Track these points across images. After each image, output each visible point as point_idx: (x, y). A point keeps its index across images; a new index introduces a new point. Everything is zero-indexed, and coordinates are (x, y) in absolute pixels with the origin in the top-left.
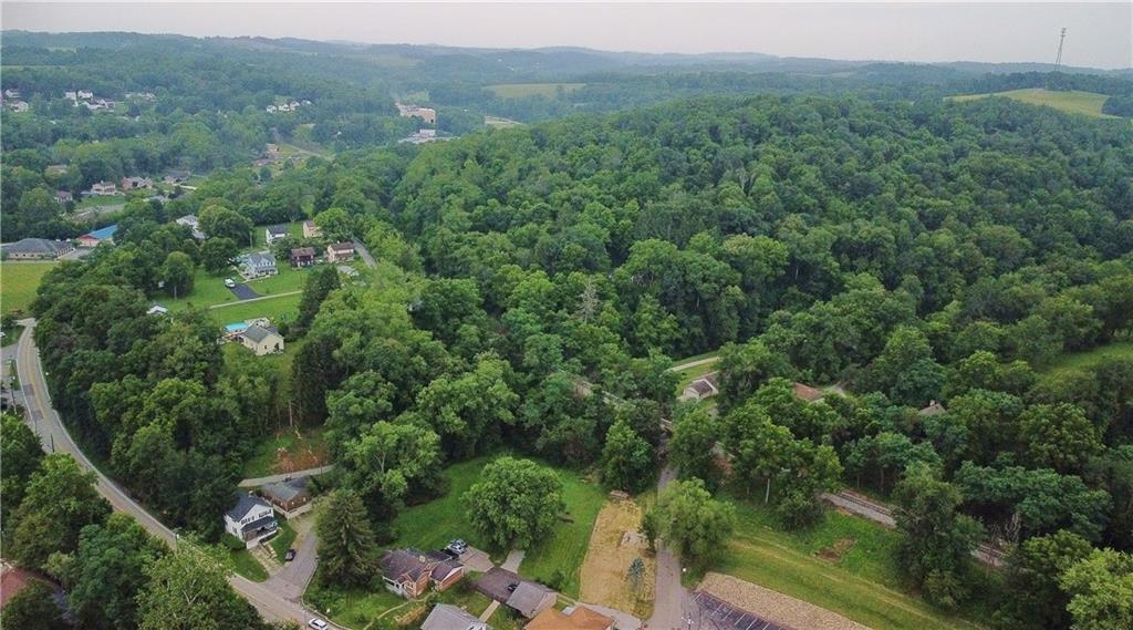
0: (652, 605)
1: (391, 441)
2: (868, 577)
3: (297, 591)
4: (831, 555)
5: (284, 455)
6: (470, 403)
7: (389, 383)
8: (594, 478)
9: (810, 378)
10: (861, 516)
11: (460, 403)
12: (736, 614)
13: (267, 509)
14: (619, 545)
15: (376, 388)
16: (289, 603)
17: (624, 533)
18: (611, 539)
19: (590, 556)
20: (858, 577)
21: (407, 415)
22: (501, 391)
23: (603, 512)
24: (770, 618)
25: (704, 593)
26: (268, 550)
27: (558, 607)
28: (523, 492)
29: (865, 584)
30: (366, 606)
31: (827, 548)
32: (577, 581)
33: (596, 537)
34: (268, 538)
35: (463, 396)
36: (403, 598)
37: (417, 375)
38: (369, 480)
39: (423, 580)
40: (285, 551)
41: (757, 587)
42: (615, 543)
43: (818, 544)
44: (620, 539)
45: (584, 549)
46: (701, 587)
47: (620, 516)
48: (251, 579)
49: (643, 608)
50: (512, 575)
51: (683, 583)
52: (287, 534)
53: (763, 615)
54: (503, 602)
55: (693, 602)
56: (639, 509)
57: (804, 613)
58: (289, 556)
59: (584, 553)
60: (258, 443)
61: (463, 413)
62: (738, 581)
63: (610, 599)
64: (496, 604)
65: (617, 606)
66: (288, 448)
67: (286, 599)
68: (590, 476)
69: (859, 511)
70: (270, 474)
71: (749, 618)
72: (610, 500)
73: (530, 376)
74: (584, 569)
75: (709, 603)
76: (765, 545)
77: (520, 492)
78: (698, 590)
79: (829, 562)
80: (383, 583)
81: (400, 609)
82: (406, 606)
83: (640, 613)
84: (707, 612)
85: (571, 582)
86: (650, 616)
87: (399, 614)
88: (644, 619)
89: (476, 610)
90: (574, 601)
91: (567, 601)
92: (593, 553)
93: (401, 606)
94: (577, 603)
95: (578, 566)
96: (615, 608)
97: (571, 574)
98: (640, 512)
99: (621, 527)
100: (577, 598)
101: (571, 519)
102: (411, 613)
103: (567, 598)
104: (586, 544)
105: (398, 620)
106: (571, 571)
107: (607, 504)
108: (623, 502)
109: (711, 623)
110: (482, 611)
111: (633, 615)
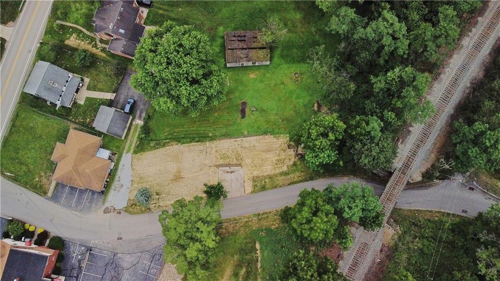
0: (142, 212)
14: (218, 166)
17: (240, 165)
18: (225, 157)
19: (196, 147)
23: (269, 138)
32: (160, 144)
33: (225, 144)
39: (106, 36)
42: (221, 162)
44: (228, 165)
45: (201, 138)
47: (269, 155)
55: (156, 244)
56: (285, 169)
59: (198, 142)
63: (141, 179)
65: (135, 185)
68: (324, 109)
72: (291, 140)
74: (175, 148)
81: (84, 34)
82: (88, 37)
83: (132, 205)
84: (148, 256)
85: (154, 142)
86: (131, 213)
87: (78, 36)
88: (126, 210)
89: (100, 86)
90: (132, 151)
91: (130, 145)
92: (202, 147)
93: (88, 33)
94: (130, 155)
95: (179, 142)
96: (132, 185)
97: (166, 139)
98: (278, 171)
99: (248, 161)
100: (135, 152)
101: (247, 114)
102: (83, 43)
103: (133, 145)
104: (212, 139)
105: (72, 38)
106: (171, 139)
107: (284, 139)
108: (291, 152)
109: (135, 262)
110: (101, 90)
111: (129, 200)
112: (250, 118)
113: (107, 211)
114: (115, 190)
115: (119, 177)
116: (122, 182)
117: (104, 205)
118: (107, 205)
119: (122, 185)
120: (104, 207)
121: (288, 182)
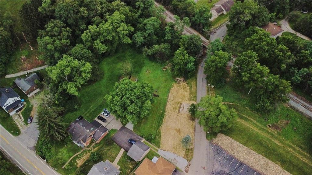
0: (192, 152)
1: (68, 71)
2: (293, 143)
3: (33, 143)
4: (276, 127)
5: (25, 60)
6: (110, 37)
7: (68, 28)
8: (169, 67)
9: (274, 17)
10: (293, 108)
11: (104, 37)
12: (231, 158)
13: (16, 98)
14: (179, 112)
15: (61, 32)
16: (29, 150)
17: (181, 104)
18: (175, 108)
19: (165, 119)
20: (288, 142)
21: (78, 48)
22: (125, 29)
23: (172, 90)
24: (246, 162)
25: (217, 145)
26: (19, 116)
28: (133, 102)
29: (292, 147)
30: (63, 153)
31: (275, 123)
32: (159, 135)
33: (169, 106)
34: (20, 110)
35: (105, 34)
36: (81, 148)
37: (83, 18)
38: (60, 86)
39: (89, 140)
40: (27, 117)
41: (241, 145)
42: (177, 110)
43: (271, 120)
44: (180, 108)
45: (162, 116)
46: (215, 141)
47: (180, 92)
48: (12, 134)
49: (189, 153)
50: (130, 132)
51: (207, 138)
52: (28, 107)
53: (242, 160)
54: (126, 151)
55: (211, 150)
56: (188, 88)
57: (262, 162)
58: (29, 121)
59: (163, 118)
61: (105, 42)
62: (233, 140)
63: (174, 148)
64: (122, 151)
65: (177, 152)
66: (26, 56)
67: (28, 148)
68: (166, 67)
69: (293, 105)
70: (19, 72)
71: (237, 160)
72: (176, 82)
73: (140, 12)
74: (163, 128)
75: (219, 151)
76: (246, 119)
77: (132, 102)
78: (214, 142)
79: (275, 132)
80: (71, 141)
81: (79, 155)
82: (82, 153)
83: (187, 157)
84: (217, 156)
85: (156, 136)
86: (191, 159)
87: (78, 158)
88: (189, 161)
89: (114, 155)
90: (158, 149)
91: (154, 148)
92: (167, 117)
93: (80, 152)
94: (159, 150)
95: (160, 125)
96: (176, 154)
97: (157, 131)
98: (189, 90)
99: (180, 100)
100: (159, 147)
101: (158, 95)
102: (84, 157)
103: (155, 147)
104: (164, 111)
105: (78, 162)
106: (157, 129)
107: (174, 84)
108: (181, 83)
109: (219, 163)
110: (116, 156)
111: (184, 157)
112: (160, 93)
113: (187, 171)
114: (176, 163)
115: (170, 159)
116: (173, 158)
117: (183, 172)
118: (183, 170)
119: (175, 159)
120: (185, 172)
121: (195, 87)
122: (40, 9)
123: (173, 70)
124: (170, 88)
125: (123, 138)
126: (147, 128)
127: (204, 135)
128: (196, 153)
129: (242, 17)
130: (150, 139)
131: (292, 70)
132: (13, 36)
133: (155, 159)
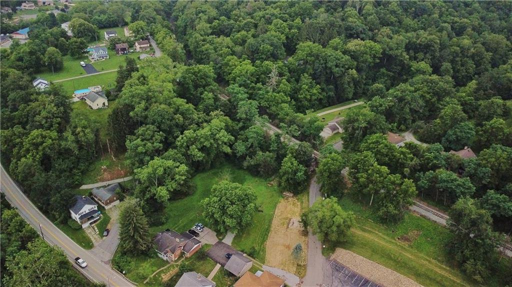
0: (305, 269)
1: (160, 171)
2: (428, 256)
3: (109, 256)
4: (407, 240)
5: (105, 170)
6: (207, 144)
7: (161, 133)
8: (275, 183)
9: (395, 128)
10: (424, 217)
11: (201, 143)
12: (353, 275)
13: (93, 206)
14: (288, 227)
15: (153, 136)
16: (103, 264)
17: (290, 219)
18: (283, 224)
19: (271, 234)
20: (422, 255)
21: (171, 152)
22: (224, 136)
23: (279, 205)
24: (372, 279)
25: (335, 261)
26: (94, 229)
27: (253, 270)
28: (234, 204)
29: (427, 260)
30: (146, 267)
31: (405, 235)
32: (264, 251)
33: (275, 222)
34: (95, 222)
35: (202, 140)
36: (167, 262)
37: (177, 125)
38: (148, 191)
39: (178, 252)
40: (104, 230)
41: (365, 259)
42: (286, 226)
43: (400, 232)
44: (288, 224)
45: (267, 231)
46: (333, 257)
47: (289, 208)
48: (84, 247)
49: (301, 269)
50: (228, 247)
51: (323, 253)
52: (104, 220)
53: (368, 276)
54: (223, 265)
55: (328, 267)
56: (299, 203)
57: (391, 278)
58: (105, 233)
59: (269, 233)
60: (90, 164)
61: (202, 149)
62: (355, 255)
63: (282, 264)
64: (218, 266)
65: (286, 269)
66: (107, 166)
67: (102, 261)
68: (272, 182)
69: (423, 214)
70: (97, 182)
71: (360, 278)
72: (283, 198)
73: (241, 124)
74: (268, 243)
75: (338, 268)
76: (370, 232)
77: (232, 203)
78: (332, 258)
79: (405, 244)
80: (156, 253)
81: (165, 269)
82: (168, 267)
83: (299, 273)
84: (336, 273)
85: (261, 252)
86: (304, 275)
87: (164, 273)
88: (301, 278)
89: (208, 270)
90: (262, 265)
91: (258, 264)
92: (273, 232)
93: (166, 267)
94: (264, 266)
95: (265, 241)
96: (285, 270)
97: (261, 246)
98: (299, 206)
99: (289, 216)
100: (264, 263)
101: (262, 210)
102: (171, 272)
103: (258, 263)
104: (269, 226)
105: (163, 277)
106: (261, 244)
107: (282, 200)
108: (290, 199)
109: (339, 281)
110: (211, 271)
111: (295, 274)
112: (264, 208)
115: (277, 276)
116: (281, 275)
119: (283, 275)
121: (307, 202)
122: (131, 114)
123: (280, 185)
124: (277, 203)
125: (220, 254)
126: (248, 243)
127: (320, 251)
128: (309, 270)
129: (356, 124)
130: (252, 254)
131: (417, 175)
132: (97, 142)
133: (259, 273)
